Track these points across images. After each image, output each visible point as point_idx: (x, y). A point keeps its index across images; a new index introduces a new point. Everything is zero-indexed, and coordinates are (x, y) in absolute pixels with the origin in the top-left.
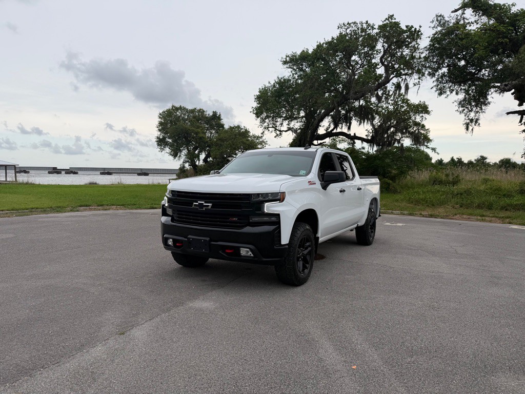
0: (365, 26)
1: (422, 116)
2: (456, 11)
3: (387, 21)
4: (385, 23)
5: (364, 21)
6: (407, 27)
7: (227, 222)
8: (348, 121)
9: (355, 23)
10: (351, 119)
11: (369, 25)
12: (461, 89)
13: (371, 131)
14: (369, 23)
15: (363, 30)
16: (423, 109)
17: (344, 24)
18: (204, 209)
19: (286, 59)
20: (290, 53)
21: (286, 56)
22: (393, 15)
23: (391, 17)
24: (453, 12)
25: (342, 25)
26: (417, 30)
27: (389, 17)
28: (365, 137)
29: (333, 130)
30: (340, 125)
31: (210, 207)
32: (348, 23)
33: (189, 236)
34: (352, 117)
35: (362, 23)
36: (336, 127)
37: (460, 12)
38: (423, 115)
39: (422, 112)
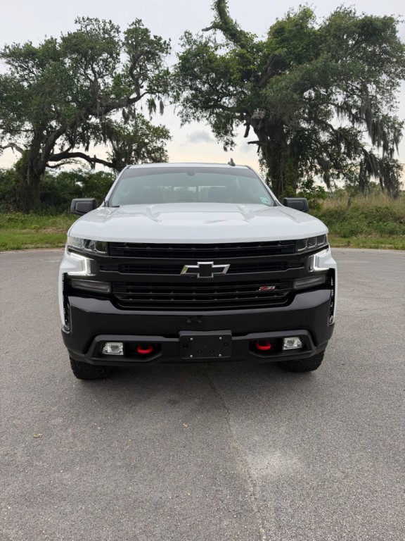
0: (108, 26)
1: (162, 142)
2: (207, 29)
3: (134, 26)
4: (132, 28)
5: (107, 21)
6: (155, 37)
7: (254, 295)
8: (86, 141)
9: (96, 20)
10: (89, 137)
11: (113, 27)
12: (202, 116)
13: (112, 154)
14: (112, 23)
15: (105, 32)
16: (162, 133)
17: (83, 18)
18: (212, 276)
19: (5, 50)
20: (10, 44)
21: (5, 47)
22: (141, 21)
23: (139, 21)
24: (203, 30)
25: (81, 19)
26: (167, 42)
27: (136, 22)
28: (107, 161)
29: (69, 149)
30: (76, 145)
31: (225, 272)
32: (88, 19)
33: (183, 333)
34: (89, 136)
35: (104, 22)
36: (72, 146)
37: (211, 32)
38: (163, 140)
39: (161, 137)
